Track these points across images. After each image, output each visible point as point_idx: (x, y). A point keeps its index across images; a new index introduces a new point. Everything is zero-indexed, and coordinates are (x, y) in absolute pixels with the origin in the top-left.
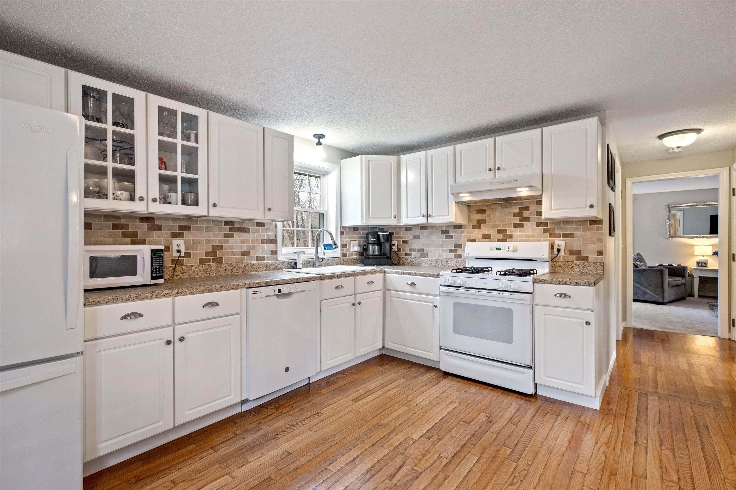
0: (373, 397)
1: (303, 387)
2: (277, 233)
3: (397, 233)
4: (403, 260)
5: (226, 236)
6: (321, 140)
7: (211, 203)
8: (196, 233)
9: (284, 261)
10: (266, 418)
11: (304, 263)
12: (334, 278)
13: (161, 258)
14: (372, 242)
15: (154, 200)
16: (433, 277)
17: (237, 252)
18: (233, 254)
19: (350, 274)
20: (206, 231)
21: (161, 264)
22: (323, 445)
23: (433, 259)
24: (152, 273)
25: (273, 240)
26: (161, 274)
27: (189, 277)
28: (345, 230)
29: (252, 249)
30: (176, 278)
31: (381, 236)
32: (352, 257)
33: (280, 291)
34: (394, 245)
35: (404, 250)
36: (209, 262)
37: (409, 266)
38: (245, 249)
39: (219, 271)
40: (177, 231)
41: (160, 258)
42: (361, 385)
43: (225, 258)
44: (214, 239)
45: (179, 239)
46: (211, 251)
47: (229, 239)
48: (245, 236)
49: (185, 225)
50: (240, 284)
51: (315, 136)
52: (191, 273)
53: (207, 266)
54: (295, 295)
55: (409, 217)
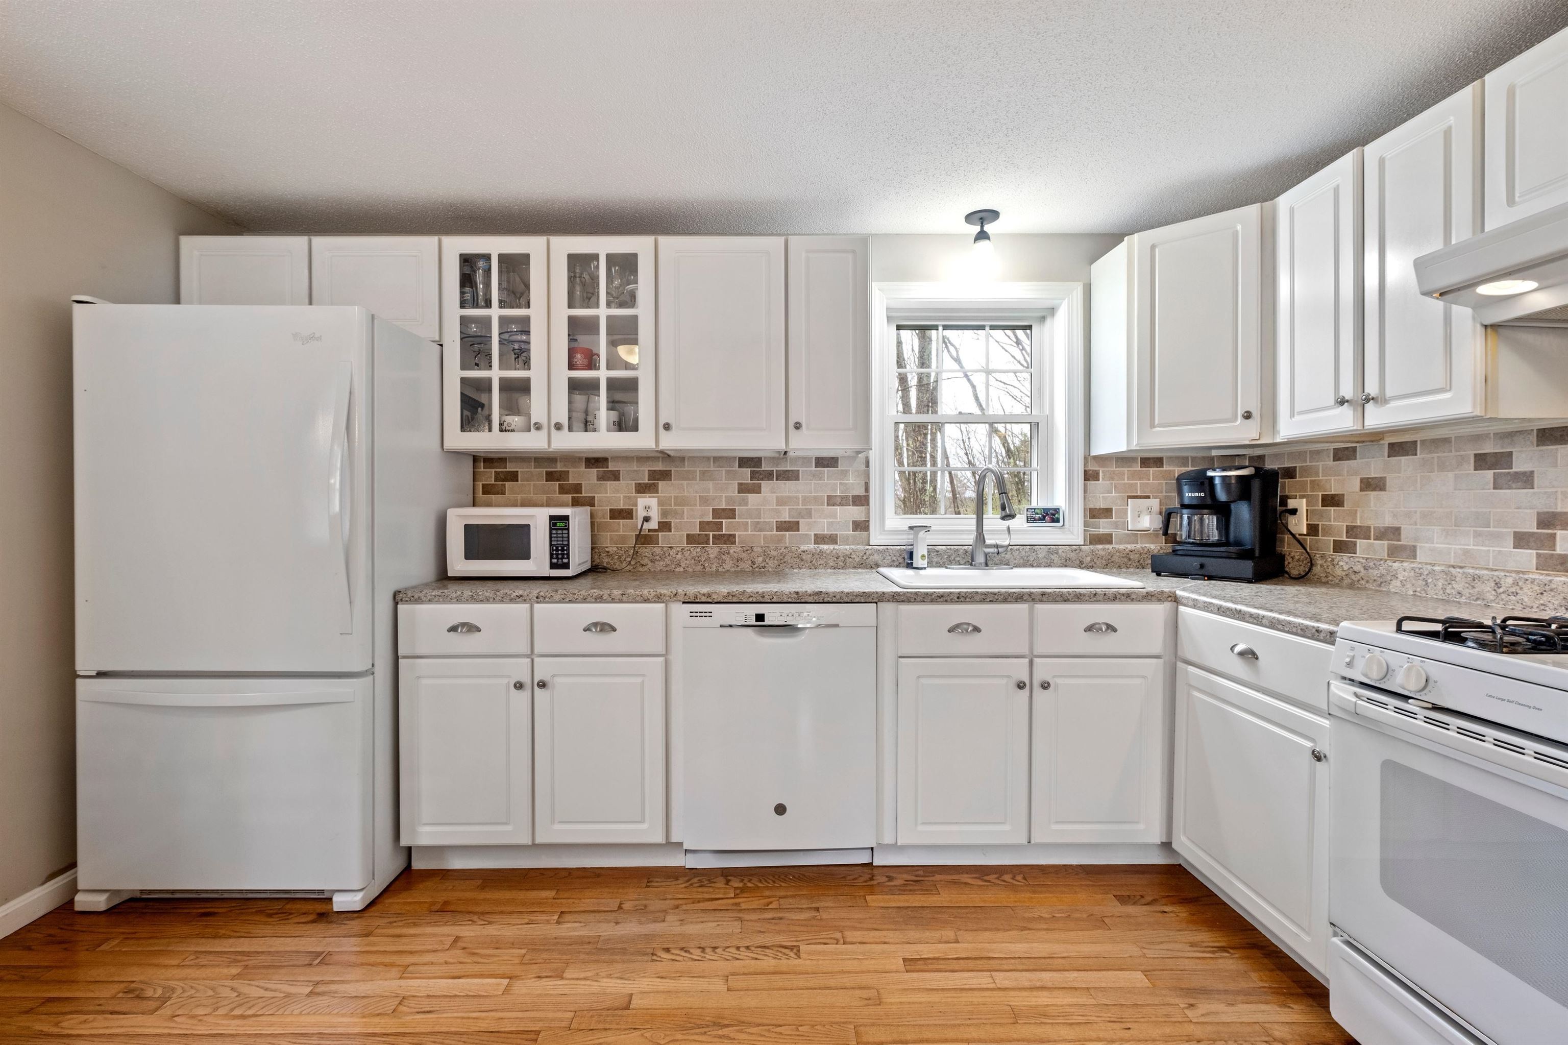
0: (975, 981)
1: (847, 868)
2: (869, 479)
3: (1306, 471)
4: (1322, 566)
5: (743, 489)
6: (987, 228)
7: (662, 423)
8: (681, 484)
9: (885, 550)
10: (699, 902)
11: (949, 556)
12: (946, 601)
13: (566, 532)
14: (1195, 502)
15: (558, 427)
16: (1312, 638)
17: (768, 523)
18: (758, 527)
19: (1009, 594)
20: (701, 480)
21: (566, 543)
22: (697, 1034)
23: (1436, 568)
24: (551, 558)
25: (858, 496)
26: (565, 561)
27: (665, 569)
28: (1102, 467)
29: (803, 518)
30: (641, 569)
31: (1217, 481)
32: (1130, 547)
33: (760, 617)
34: (1294, 512)
35: (1328, 531)
36: (707, 542)
37: (1341, 587)
38: (786, 517)
39: (724, 561)
40: (646, 481)
41: (564, 532)
42: (986, 930)
43: (739, 536)
44: (716, 497)
45: (650, 497)
46: (711, 520)
47: (749, 495)
48: (786, 488)
49: (660, 468)
50: (664, 591)
51: (969, 218)
52: (669, 562)
53: (698, 550)
54: (807, 631)
55: (1300, 413)
